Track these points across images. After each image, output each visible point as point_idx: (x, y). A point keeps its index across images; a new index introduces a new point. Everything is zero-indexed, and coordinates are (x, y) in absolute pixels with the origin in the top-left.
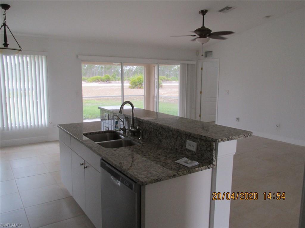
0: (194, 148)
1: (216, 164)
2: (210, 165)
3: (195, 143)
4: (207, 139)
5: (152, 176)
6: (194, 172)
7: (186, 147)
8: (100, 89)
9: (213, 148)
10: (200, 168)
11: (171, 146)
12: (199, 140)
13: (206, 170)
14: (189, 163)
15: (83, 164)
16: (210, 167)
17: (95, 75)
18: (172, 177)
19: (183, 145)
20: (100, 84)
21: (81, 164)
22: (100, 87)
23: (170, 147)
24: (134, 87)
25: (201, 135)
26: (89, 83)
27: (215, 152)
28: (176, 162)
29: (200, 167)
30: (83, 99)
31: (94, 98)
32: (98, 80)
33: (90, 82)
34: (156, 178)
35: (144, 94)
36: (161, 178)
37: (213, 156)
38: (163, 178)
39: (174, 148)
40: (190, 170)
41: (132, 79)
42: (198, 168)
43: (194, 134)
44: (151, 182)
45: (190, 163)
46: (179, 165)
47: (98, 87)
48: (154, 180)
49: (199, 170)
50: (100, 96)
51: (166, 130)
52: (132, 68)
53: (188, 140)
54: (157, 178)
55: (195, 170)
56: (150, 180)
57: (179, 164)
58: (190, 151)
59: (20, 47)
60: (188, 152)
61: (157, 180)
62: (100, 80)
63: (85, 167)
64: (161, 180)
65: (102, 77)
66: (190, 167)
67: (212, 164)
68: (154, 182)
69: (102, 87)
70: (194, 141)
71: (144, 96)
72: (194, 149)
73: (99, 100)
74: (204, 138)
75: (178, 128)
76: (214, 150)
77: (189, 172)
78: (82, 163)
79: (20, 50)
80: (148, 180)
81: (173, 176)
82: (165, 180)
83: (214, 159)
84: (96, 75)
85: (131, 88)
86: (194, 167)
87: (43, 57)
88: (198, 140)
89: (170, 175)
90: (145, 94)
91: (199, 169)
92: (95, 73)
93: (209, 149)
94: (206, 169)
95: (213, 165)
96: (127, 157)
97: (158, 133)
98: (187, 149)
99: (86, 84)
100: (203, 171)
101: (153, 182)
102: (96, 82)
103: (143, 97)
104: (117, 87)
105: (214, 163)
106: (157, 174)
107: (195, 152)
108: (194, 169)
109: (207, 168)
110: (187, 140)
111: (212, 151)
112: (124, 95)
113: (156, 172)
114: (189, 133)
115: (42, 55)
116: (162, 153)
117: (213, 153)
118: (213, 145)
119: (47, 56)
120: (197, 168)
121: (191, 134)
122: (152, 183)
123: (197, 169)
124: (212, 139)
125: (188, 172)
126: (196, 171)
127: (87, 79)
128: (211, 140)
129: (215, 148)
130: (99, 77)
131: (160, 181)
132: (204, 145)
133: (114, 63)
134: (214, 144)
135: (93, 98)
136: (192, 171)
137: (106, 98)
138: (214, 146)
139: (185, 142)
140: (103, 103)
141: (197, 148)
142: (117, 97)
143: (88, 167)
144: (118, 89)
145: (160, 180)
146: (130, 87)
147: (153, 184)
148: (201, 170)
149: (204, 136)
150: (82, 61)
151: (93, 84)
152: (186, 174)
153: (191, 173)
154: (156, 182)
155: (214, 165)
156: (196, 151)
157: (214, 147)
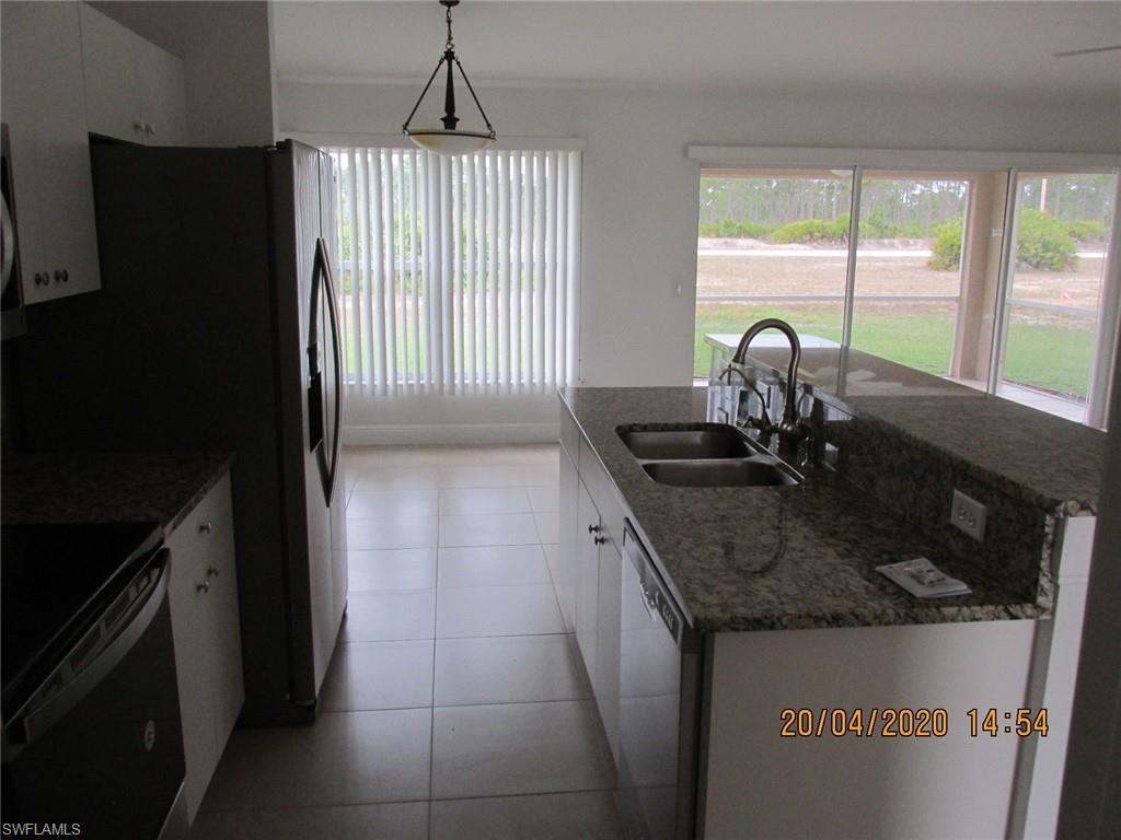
0: (974, 527)
1: (1050, 605)
2: (1018, 607)
3: (980, 506)
4: (1020, 493)
5: (744, 604)
6: (934, 622)
7: (949, 516)
8: (815, 267)
9: (1043, 536)
10: (965, 609)
11: (902, 506)
12: (995, 496)
13: (996, 622)
14: (926, 581)
15: (596, 529)
16: (1020, 614)
17: (802, 214)
18: (828, 622)
19: (942, 508)
20: (816, 248)
21: (591, 529)
22: (817, 260)
23: (900, 512)
24: (950, 265)
25: (1004, 478)
26: (778, 246)
27: (1051, 555)
28: (878, 569)
29: (969, 607)
30: (697, 303)
31: (781, 303)
32: (811, 234)
33: (780, 243)
34: (757, 612)
35: (958, 295)
36: (775, 620)
37: (1040, 569)
38: (785, 621)
39: (911, 516)
40: (917, 610)
41: (946, 232)
42: (955, 609)
43: (979, 467)
44: (733, 625)
45: (932, 582)
46: (886, 583)
47: (806, 261)
48: (744, 618)
49: (960, 618)
50: (807, 294)
51: (892, 441)
52: (955, 188)
53: (959, 490)
54: (757, 616)
55: (940, 612)
56: (729, 615)
57: (886, 578)
58: (961, 535)
59: (489, 125)
60: (954, 538)
61: (758, 621)
62: (817, 234)
63: (596, 541)
64: (778, 624)
65: (828, 223)
66: (924, 599)
67: (1033, 601)
68: (746, 630)
69: (825, 259)
70: (980, 499)
71: (959, 300)
72: (975, 530)
73: (799, 308)
74: (1010, 490)
75: (926, 439)
76: (1045, 546)
77: (907, 615)
78: (593, 526)
79: (489, 137)
80: (720, 615)
81: (829, 617)
82: (791, 629)
83: (1044, 581)
84: (806, 217)
85: (938, 269)
86: (940, 602)
87: (570, 155)
88: (992, 495)
89: (820, 614)
90: (961, 293)
91: (959, 611)
92: (803, 208)
93: (1027, 538)
94: (999, 618)
95: (1036, 607)
96: (708, 524)
97: (865, 450)
98: (952, 527)
99: (766, 249)
100: (980, 623)
101: (742, 627)
102: (803, 242)
103: (956, 305)
104: (881, 264)
105: (1041, 600)
106: (769, 602)
107: (977, 542)
108: (933, 609)
109: (1003, 614)
110: (956, 491)
111: (1040, 548)
112: (855, 295)
113: (774, 592)
114: (964, 462)
115: (566, 149)
116: (853, 529)
117: (1041, 559)
118: (1044, 525)
119: (582, 154)
120: (952, 605)
121: (969, 465)
122: (737, 630)
123: (950, 611)
124: (1041, 496)
125: (902, 615)
126: (944, 620)
127: (772, 231)
128: (1033, 499)
129: (1050, 537)
130: (817, 222)
131: (772, 627)
132: (1010, 520)
133: (834, 171)
134: (1049, 520)
135: (776, 303)
136: (924, 615)
137: (828, 303)
138: (1047, 529)
139: (949, 498)
140: (811, 322)
141: (987, 526)
142: (871, 302)
143: (607, 540)
144: (883, 270)
145: (773, 624)
146: (930, 264)
147: (741, 633)
148: (972, 621)
149: (1013, 483)
150: (702, 165)
151: (792, 249)
152: (895, 622)
153: (917, 621)
154: (754, 629)
155: (1044, 610)
156: (981, 540)
157: (1047, 534)
